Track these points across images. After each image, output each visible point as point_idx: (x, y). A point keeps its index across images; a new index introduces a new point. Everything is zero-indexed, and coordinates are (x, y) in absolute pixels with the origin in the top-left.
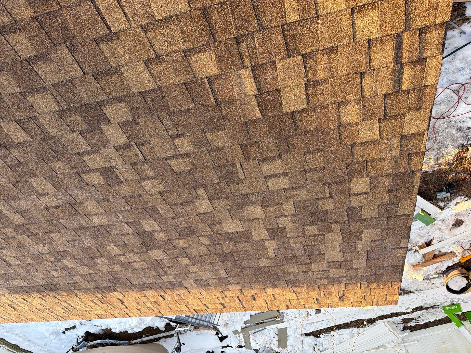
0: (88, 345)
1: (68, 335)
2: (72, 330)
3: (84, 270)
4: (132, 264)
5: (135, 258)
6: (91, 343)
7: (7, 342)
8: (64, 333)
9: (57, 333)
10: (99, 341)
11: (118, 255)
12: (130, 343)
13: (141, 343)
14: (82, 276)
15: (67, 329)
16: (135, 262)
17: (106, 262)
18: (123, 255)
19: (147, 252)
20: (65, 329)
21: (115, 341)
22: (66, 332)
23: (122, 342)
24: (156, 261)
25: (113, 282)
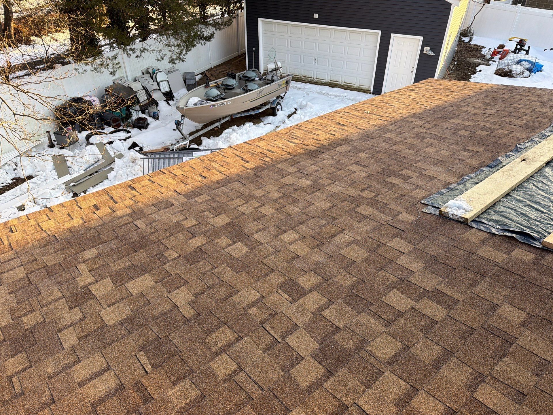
0: (270, 105)
1: (291, 109)
2: (290, 113)
3: (289, 180)
4: (244, 202)
5: (244, 209)
6: (267, 107)
7: (341, 88)
8: (296, 109)
9: (302, 108)
10: (261, 111)
11: (261, 206)
12: (231, 117)
13: (219, 120)
14: (289, 174)
15: (295, 113)
16: (242, 205)
17: (270, 195)
18: (256, 208)
19: (232, 219)
20: (296, 113)
21: (245, 115)
22: (295, 110)
23: (239, 116)
24: (221, 213)
25: (258, 177)
